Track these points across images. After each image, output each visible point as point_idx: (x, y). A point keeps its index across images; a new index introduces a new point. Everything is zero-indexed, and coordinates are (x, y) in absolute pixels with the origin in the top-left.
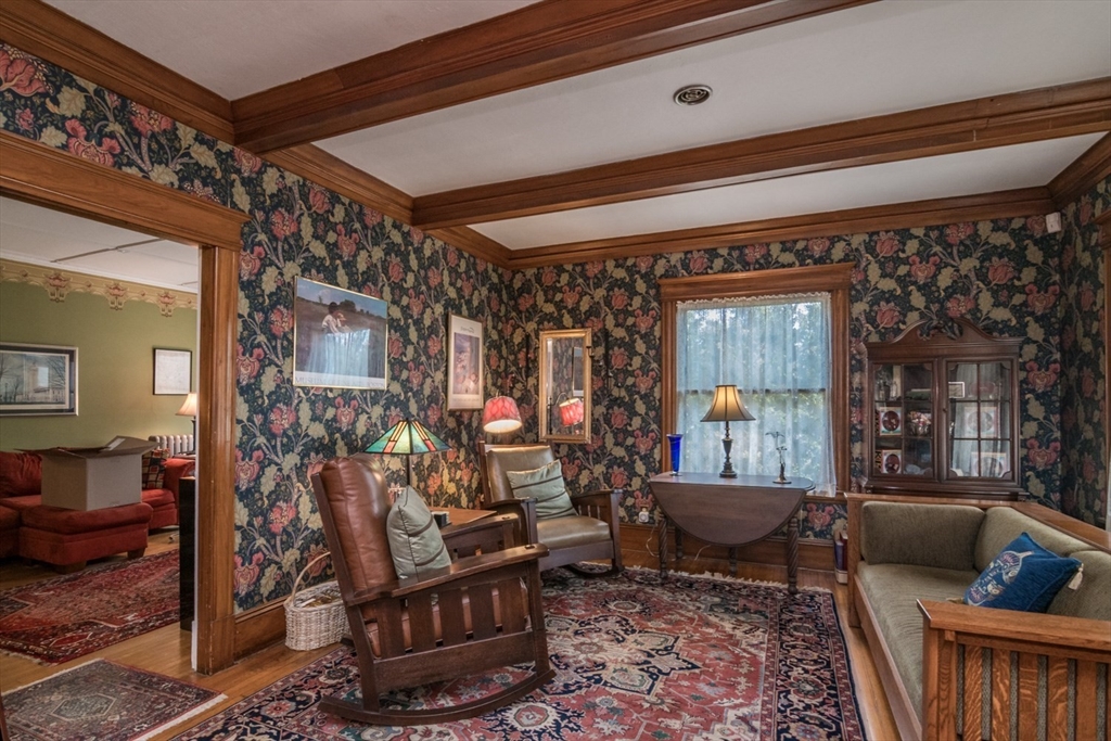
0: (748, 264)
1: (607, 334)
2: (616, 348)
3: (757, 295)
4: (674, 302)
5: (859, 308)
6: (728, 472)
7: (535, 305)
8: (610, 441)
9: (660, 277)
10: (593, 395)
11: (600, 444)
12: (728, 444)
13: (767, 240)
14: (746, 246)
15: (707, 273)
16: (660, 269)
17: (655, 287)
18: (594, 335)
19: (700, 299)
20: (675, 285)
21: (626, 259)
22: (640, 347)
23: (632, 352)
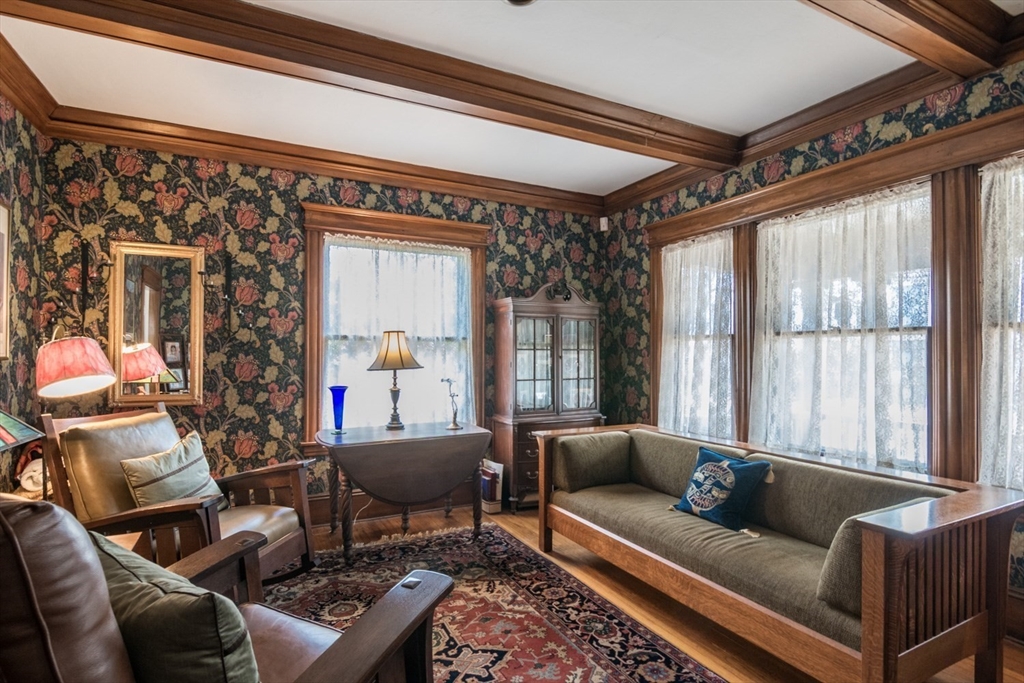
0: (401, 207)
1: (228, 259)
2: (242, 279)
3: (409, 240)
4: (320, 233)
5: (492, 267)
6: (395, 424)
7: (101, 200)
8: (232, 398)
9: (305, 200)
10: (206, 338)
11: (217, 402)
12: (395, 394)
13: (419, 187)
14: (399, 188)
15: (359, 207)
16: (303, 189)
17: (297, 211)
18: (208, 257)
19: (352, 234)
20: (323, 213)
21: (258, 167)
22: (277, 279)
23: (265, 286)
